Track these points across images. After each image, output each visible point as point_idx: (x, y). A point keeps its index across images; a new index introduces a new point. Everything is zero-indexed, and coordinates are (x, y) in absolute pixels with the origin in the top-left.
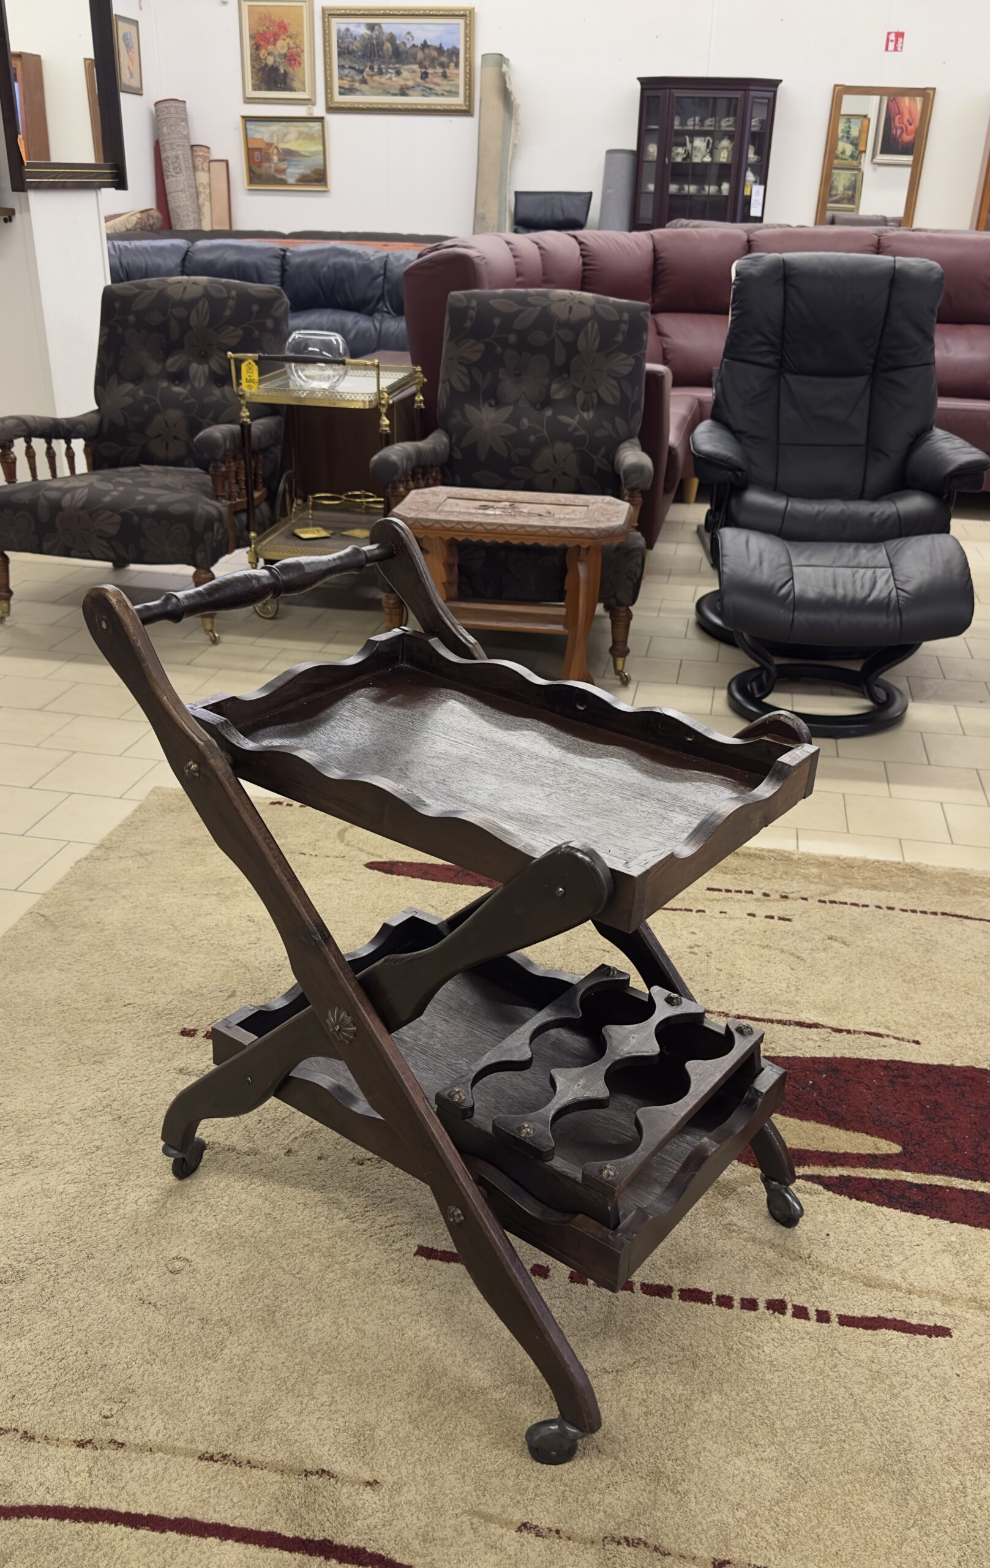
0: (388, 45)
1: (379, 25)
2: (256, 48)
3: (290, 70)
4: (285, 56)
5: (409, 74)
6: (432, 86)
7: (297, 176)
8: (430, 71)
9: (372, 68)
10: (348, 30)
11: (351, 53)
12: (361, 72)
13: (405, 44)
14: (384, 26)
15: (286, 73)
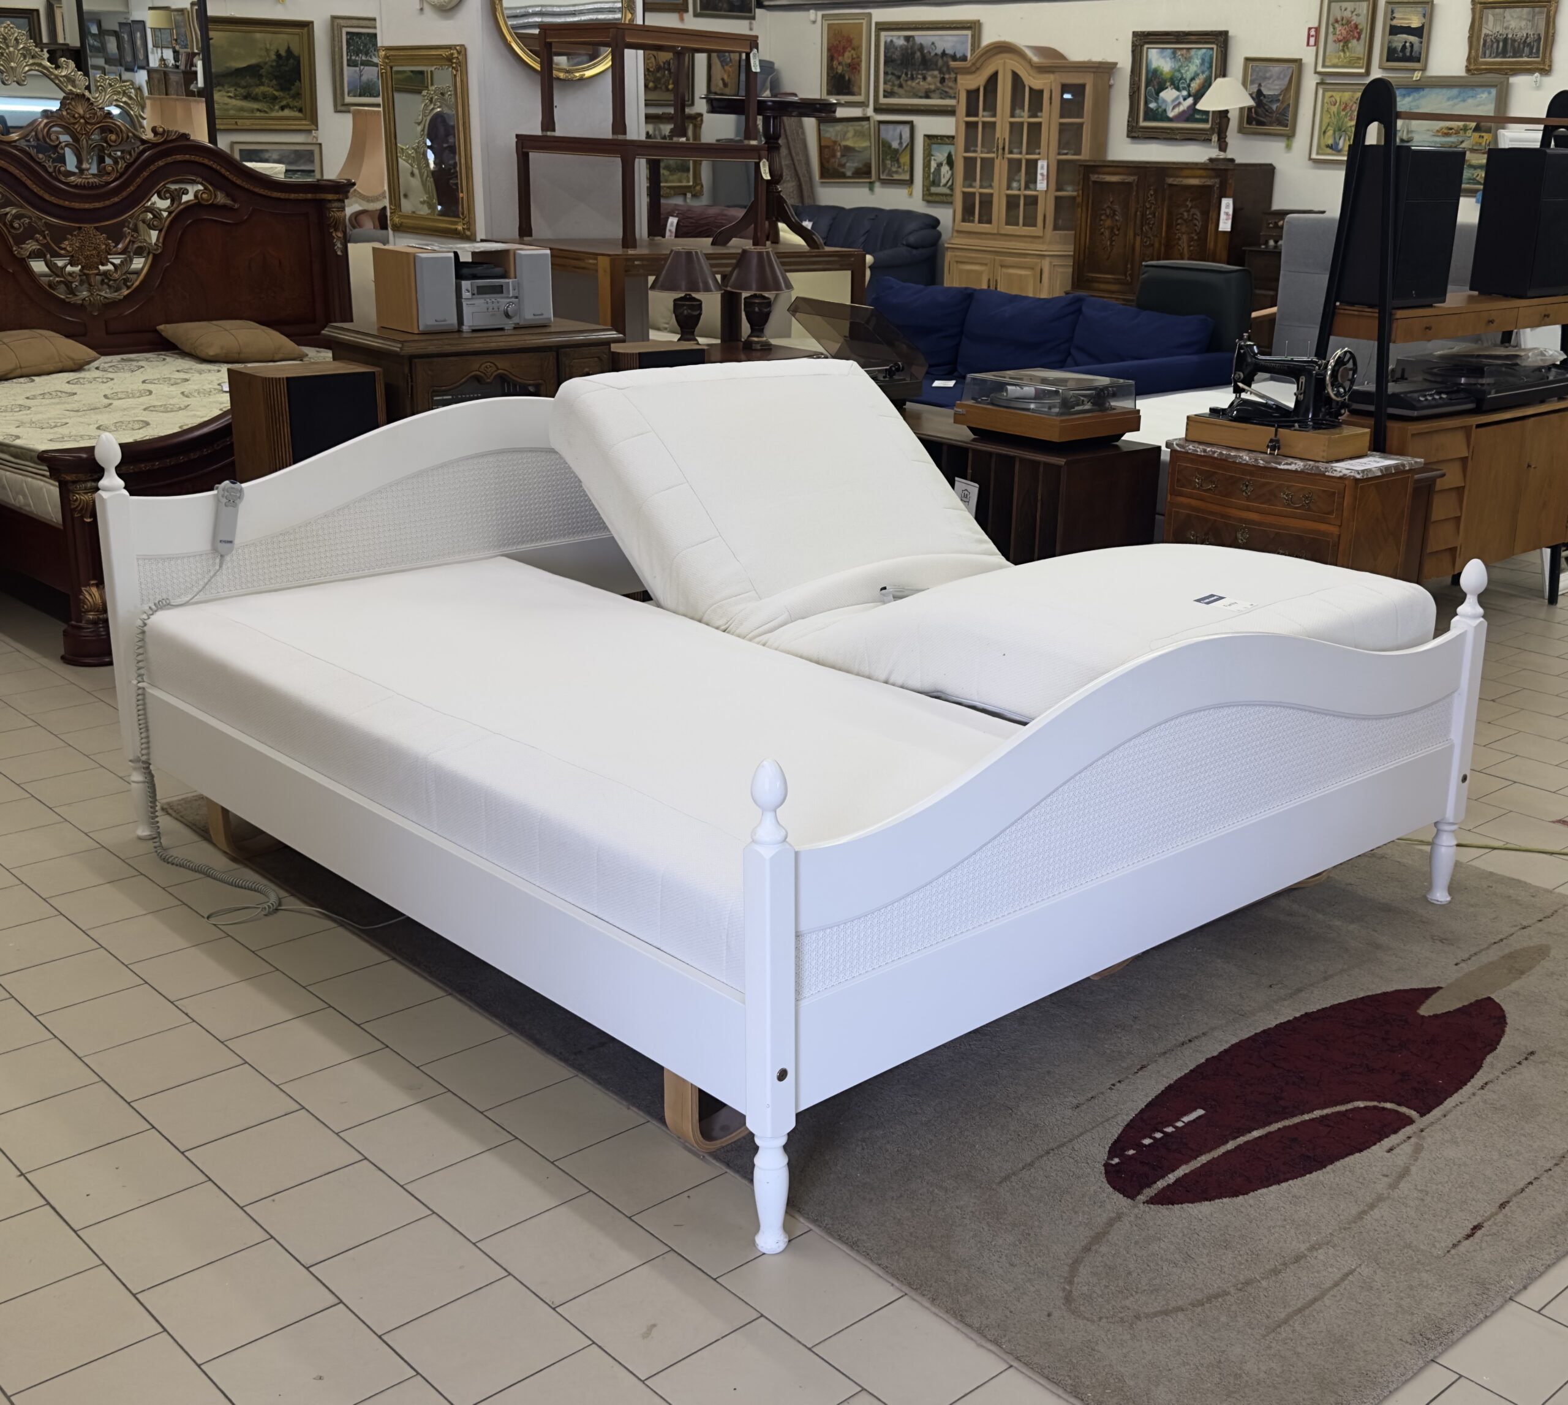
0: (918, 54)
1: (913, 37)
2: (831, 59)
3: (853, 78)
4: (849, 65)
5: (932, 79)
6: (947, 90)
7: (853, 169)
8: (947, 76)
9: (906, 74)
10: (892, 41)
11: (893, 61)
12: (899, 77)
13: (930, 53)
14: (916, 38)
15: (849, 80)
